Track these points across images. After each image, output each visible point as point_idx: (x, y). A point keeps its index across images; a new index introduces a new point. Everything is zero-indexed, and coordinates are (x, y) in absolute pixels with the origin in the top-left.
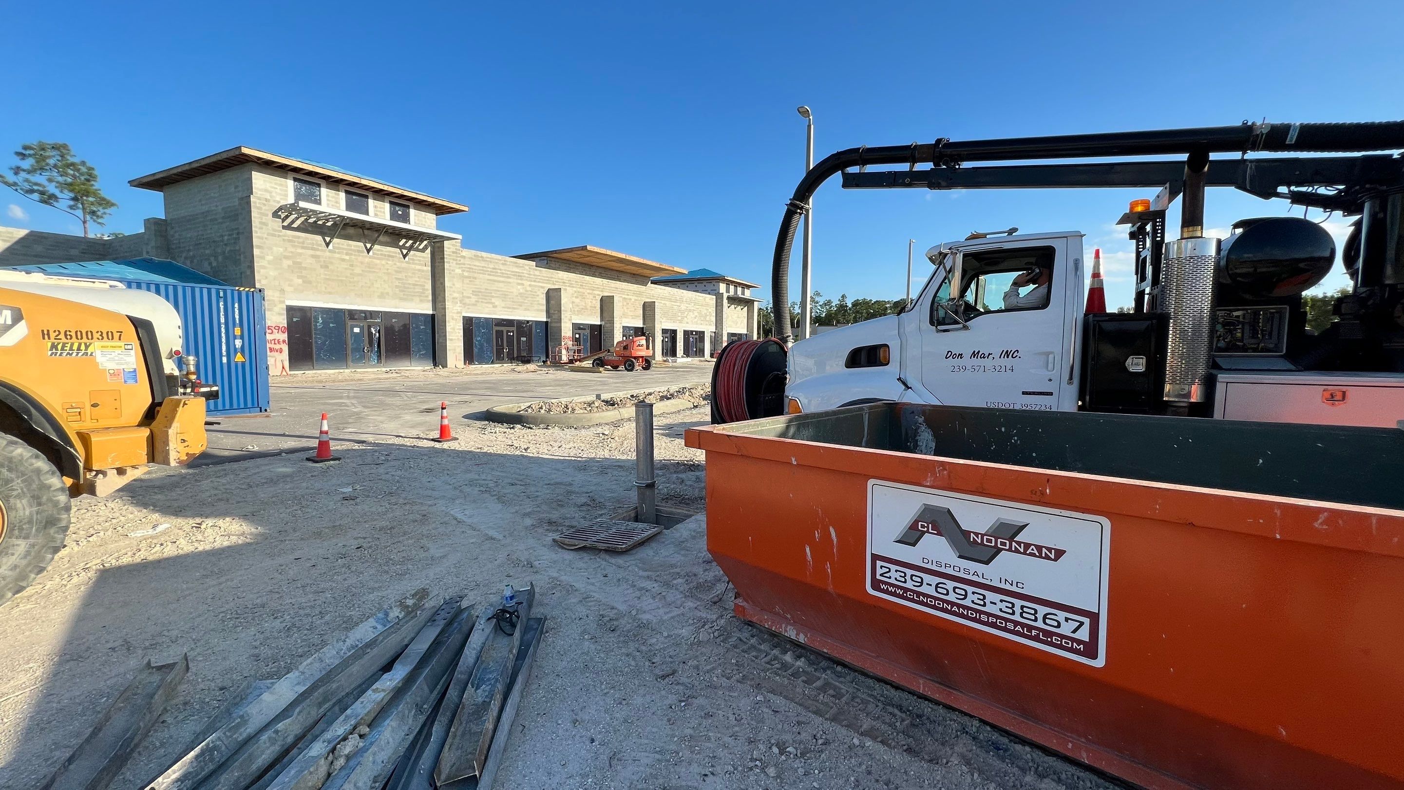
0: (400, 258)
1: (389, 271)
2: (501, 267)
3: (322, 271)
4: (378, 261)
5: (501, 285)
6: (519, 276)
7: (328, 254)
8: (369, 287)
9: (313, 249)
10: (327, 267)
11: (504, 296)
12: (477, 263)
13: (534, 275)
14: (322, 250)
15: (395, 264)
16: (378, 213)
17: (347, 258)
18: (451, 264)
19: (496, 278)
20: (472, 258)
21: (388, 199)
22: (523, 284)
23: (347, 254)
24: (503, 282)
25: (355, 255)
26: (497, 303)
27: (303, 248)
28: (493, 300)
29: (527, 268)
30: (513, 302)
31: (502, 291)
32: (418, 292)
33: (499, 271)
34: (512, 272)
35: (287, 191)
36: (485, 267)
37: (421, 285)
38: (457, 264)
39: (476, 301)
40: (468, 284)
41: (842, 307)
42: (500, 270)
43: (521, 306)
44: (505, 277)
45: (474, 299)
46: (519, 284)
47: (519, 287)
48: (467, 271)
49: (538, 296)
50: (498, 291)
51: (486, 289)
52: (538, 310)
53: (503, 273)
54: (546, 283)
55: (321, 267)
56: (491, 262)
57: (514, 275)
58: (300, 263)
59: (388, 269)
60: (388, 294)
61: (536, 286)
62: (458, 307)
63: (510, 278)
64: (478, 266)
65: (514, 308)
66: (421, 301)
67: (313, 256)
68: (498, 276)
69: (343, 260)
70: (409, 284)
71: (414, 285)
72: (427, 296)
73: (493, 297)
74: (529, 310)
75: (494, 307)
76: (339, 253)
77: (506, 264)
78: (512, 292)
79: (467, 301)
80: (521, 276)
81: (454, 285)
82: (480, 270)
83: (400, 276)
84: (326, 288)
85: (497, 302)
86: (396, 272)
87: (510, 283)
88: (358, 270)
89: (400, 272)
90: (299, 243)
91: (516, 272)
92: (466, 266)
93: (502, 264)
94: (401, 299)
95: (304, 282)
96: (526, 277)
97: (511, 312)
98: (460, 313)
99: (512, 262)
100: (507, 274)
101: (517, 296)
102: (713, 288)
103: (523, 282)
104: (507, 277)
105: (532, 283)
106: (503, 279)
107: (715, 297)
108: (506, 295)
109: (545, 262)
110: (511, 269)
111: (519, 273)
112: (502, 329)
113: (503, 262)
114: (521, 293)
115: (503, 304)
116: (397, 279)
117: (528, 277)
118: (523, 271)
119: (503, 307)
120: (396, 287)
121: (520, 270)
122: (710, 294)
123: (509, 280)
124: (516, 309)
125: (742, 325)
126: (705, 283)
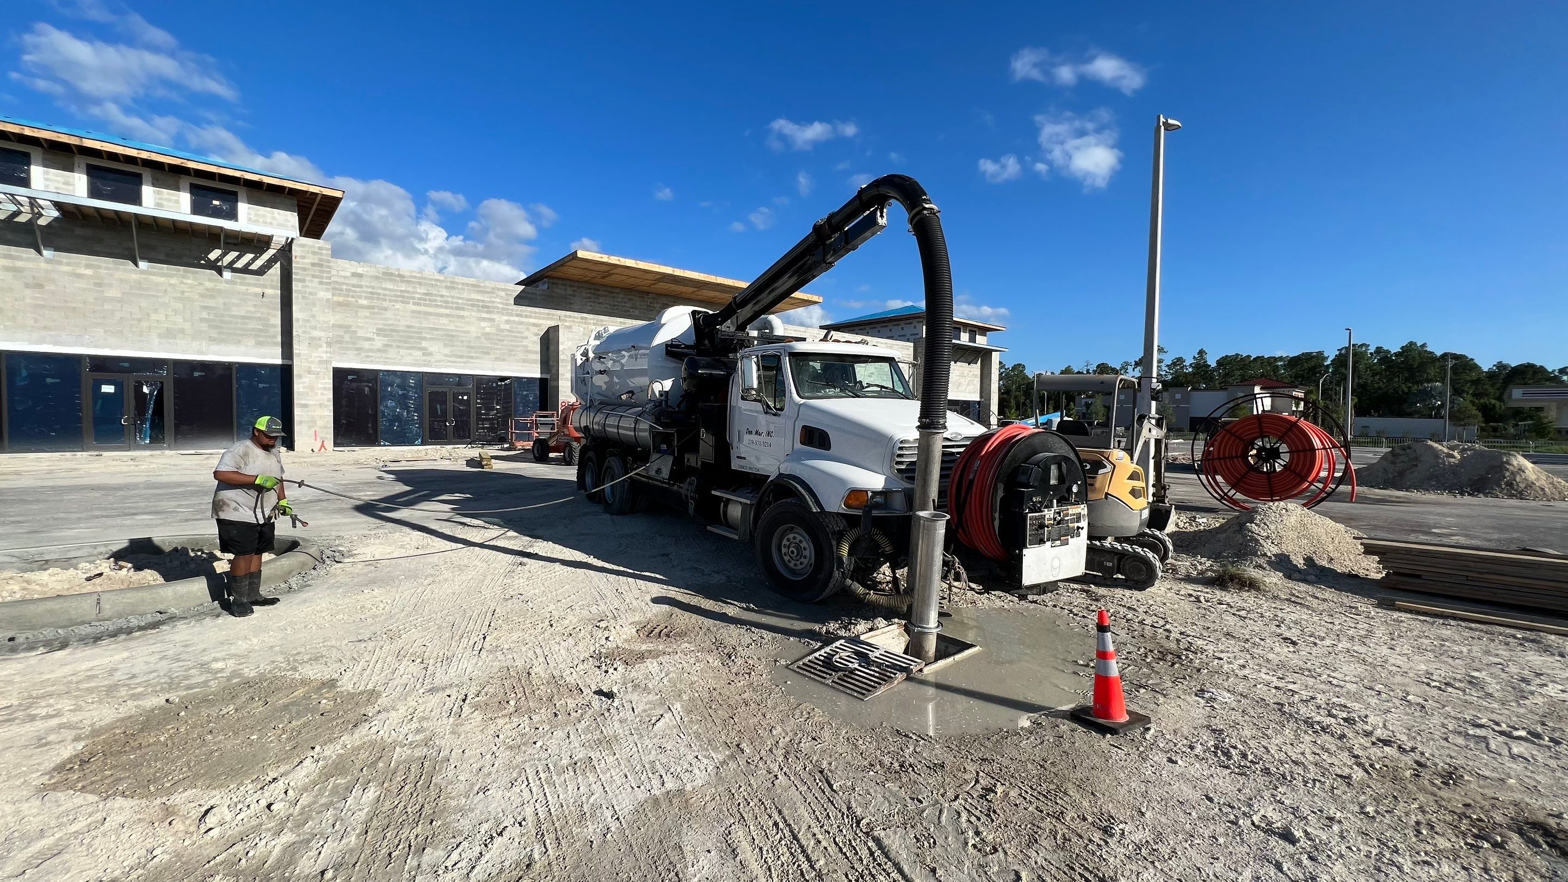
0: (213, 275)
1: (186, 294)
2: (444, 292)
3: (28, 292)
4: (163, 279)
5: (444, 321)
6: (483, 307)
7: (43, 265)
8: (140, 320)
10: (39, 286)
11: (450, 338)
12: (389, 285)
14: (29, 260)
15: (200, 284)
16: (165, 203)
18: (307, 283)
19: (431, 310)
20: (377, 278)
21: (185, 181)
22: (492, 320)
23: (88, 266)
24: (447, 315)
25: (106, 268)
26: (431, 349)
28: (424, 344)
29: (503, 294)
30: (468, 347)
31: (444, 330)
32: (253, 329)
34: (468, 300)
36: (408, 292)
37: (259, 319)
38: (321, 283)
39: (386, 345)
40: (366, 317)
41: (1201, 367)
42: (442, 296)
43: (488, 353)
44: (452, 308)
45: (379, 342)
46: (484, 319)
47: (483, 324)
48: (366, 298)
49: (526, 338)
50: (436, 329)
51: (409, 327)
52: (524, 361)
53: (447, 302)
54: (544, 319)
55: (27, 286)
56: (420, 284)
57: (473, 305)
59: (183, 292)
60: (182, 331)
61: (521, 323)
62: (322, 353)
63: (463, 309)
64: (389, 290)
65: (472, 358)
66: (259, 344)
68: (437, 306)
69: (79, 276)
70: (235, 316)
71: (243, 317)
72: (275, 337)
73: (425, 339)
74: (504, 360)
75: (424, 354)
76: (68, 264)
77: (454, 288)
78: (468, 332)
79: (366, 345)
80: (488, 307)
81: (313, 316)
82: (395, 296)
83: (211, 303)
84: (36, 321)
85: (433, 347)
86: (202, 296)
87: (462, 317)
88: (113, 293)
89: (213, 297)
91: (478, 301)
92: (364, 289)
93: (447, 287)
94: (212, 339)
96: (498, 308)
97: (465, 363)
98: (327, 362)
99: (468, 285)
100: (457, 303)
101: (479, 337)
102: (915, 331)
103: (493, 316)
104: (458, 308)
105: (512, 318)
106: (447, 311)
107: (912, 344)
108: (453, 336)
109: (546, 287)
110: (465, 295)
111: (483, 301)
112: (444, 390)
113: (449, 284)
114: (488, 334)
115: (447, 351)
116: (205, 308)
117: (503, 309)
118: (493, 299)
119: (446, 356)
120: (202, 320)
121: (486, 298)
122: (908, 340)
123: (462, 313)
124: (477, 358)
125: (971, 387)
126: (902, 323)
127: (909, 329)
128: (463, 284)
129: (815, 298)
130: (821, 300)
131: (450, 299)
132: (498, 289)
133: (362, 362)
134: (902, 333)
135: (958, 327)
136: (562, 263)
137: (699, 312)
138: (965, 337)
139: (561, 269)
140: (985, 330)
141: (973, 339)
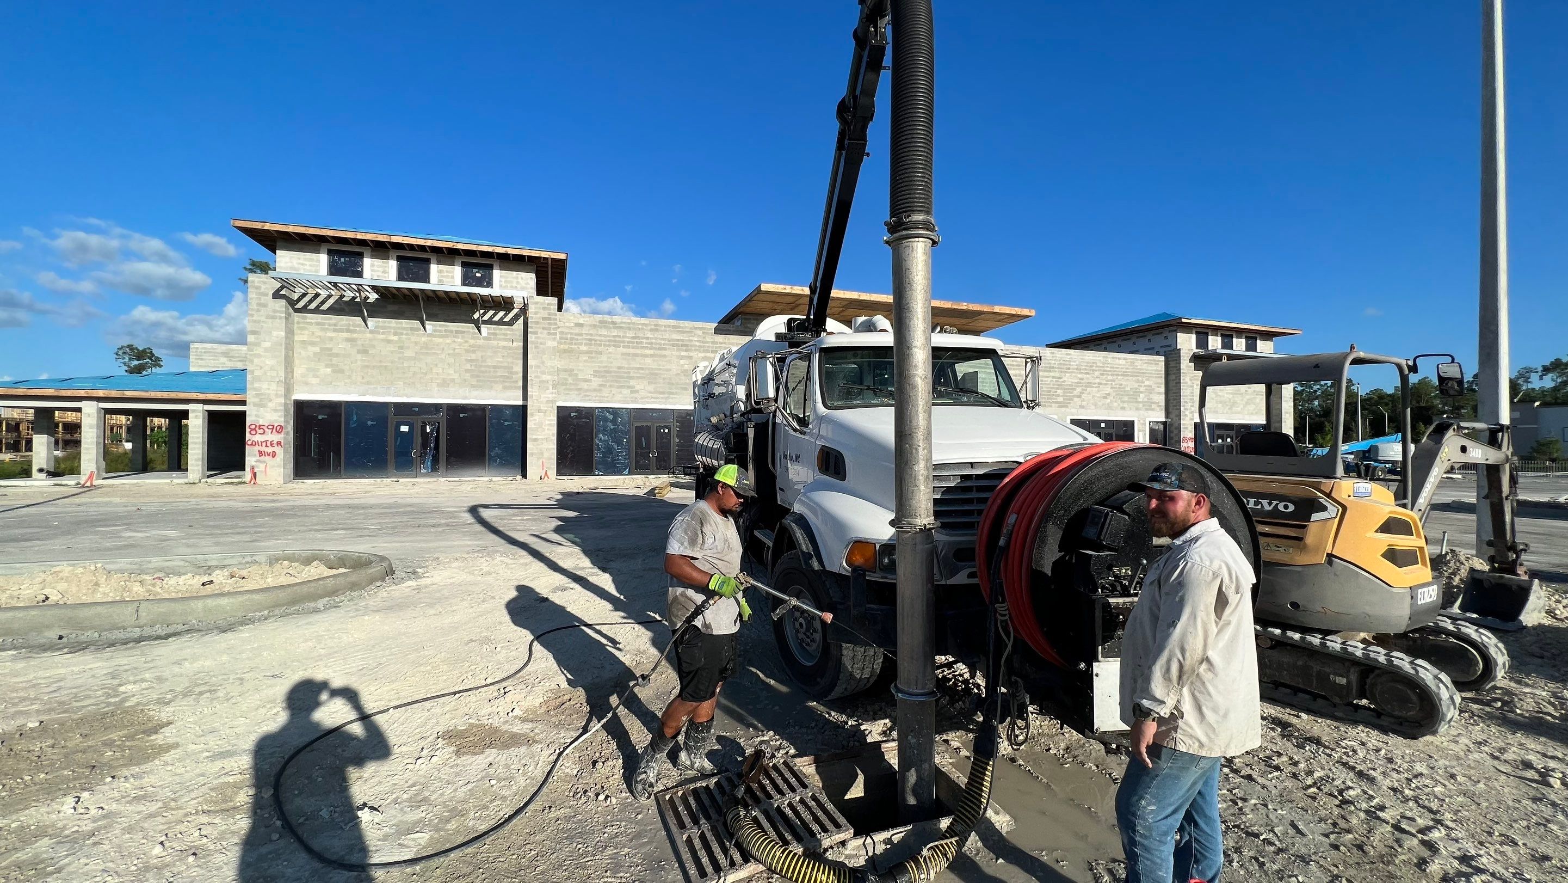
0: (475, 333)
1: (456, 351)
2: (649, 335)
3: (359, 357)
4: (441, 340)
5: (648, 360)
6: (682, 346)
7: (369, 335)
8: (426, 374)
9: (348, 331)
10: (366, 352)
11: (653, 376)
12: (604, 332)
13: (713, 343)
14: (360, 332)
15: (466, 342)
16: (444, 279)
17: (396, 338)
18: (539, 335)
19: (638, 351)
20: (595, 326)
21: (460, 259)
22: (691, 357)
23: (395, 334)
24: (652, 356)
25: (407, 334)
26: (638, 387)
27: (335, 331)
28: (632, 383)
29: (700, 332)
30: (669, 383)
31: (649, 369)
32: (501, 377)
33: (644, 341)
34: (669, 340)
35: (318, 266)
36: (619, 337)
37: (505, 367)
39: (601, 385)
40: (585, 361)
42: (648, 338)
43: (686, 389)
44: (655, 349)
45: (596, 382)
46: (683, 357)
47: (682, 362)
48: (586, 344)
50: (642, 369)
51: (619, 368)
53: (651, 343)
55: (359, 352)
56: (629, 329)
57: (673, 345)
58: (330, 349)
59: (455, 349)
60: (453, 380)
62: (549, 394)
63: (665, 349)
64: (604, 336)
66: (505, 388)
67: (347, 340)
68: (642, 347)
69: (389, 342)
70: (488, 366)
71: (495, 367)
72: (517, 382)
73: (632, 378)
75: (632, 392)
76: (383, 333)
77: (657, 330)
78: (670, 370)
79: (585, 386)
80: (687, 346)
81: (543, 363)
82: (609, 341)
83: (473, 356)
84: (363, 378)
85: (640, 385)
86: (467, 351)
87: (665, 356)
88: (409, 353)
89: (474, 352)
90: (330, 325)
91: (678, 340)
92: (585, 337)
93: (651, 330)
94: (473, 386)
95: (334, 371)
96: (696, 346)
97: (666, 398)
98: (553, 402)
99: (669, 326)
100: (660, 344)
101: (678, 374)
102: (1165, 342)
103: (691, 354)
104: (660, 349)
105: (708, 355)
106: (651, 352)
107: (1163, 358)
108: (656, 374)
109: (740, 322)
110: (667, 336)
111: (682, 341)
112: (649, 424)
113: (653, 327)
115: (651, 388)
116: (469, 361)
117: (700, 346)
118: (691, 338)
119: (650, 392)
120: (467, 371)
121: (685, 337)
122: (1158, 354)
123: (664, 352)
124: (676, 393)
125: (1251, 407)
126: (1150, 335)
127: (1159, 341)
128: (665, 326)
129: (1025, 312)
130: (1033, 313)
131: (654, 341)
132: (696, 328)
133: (581, 401)
134: (1150, 345)
135: (1228, 335)
136: (750, 299)
137: (795, 320)
138: (1239, 345)
139: (750, 304)
140: (1268, 336)
141: (1251, 347)
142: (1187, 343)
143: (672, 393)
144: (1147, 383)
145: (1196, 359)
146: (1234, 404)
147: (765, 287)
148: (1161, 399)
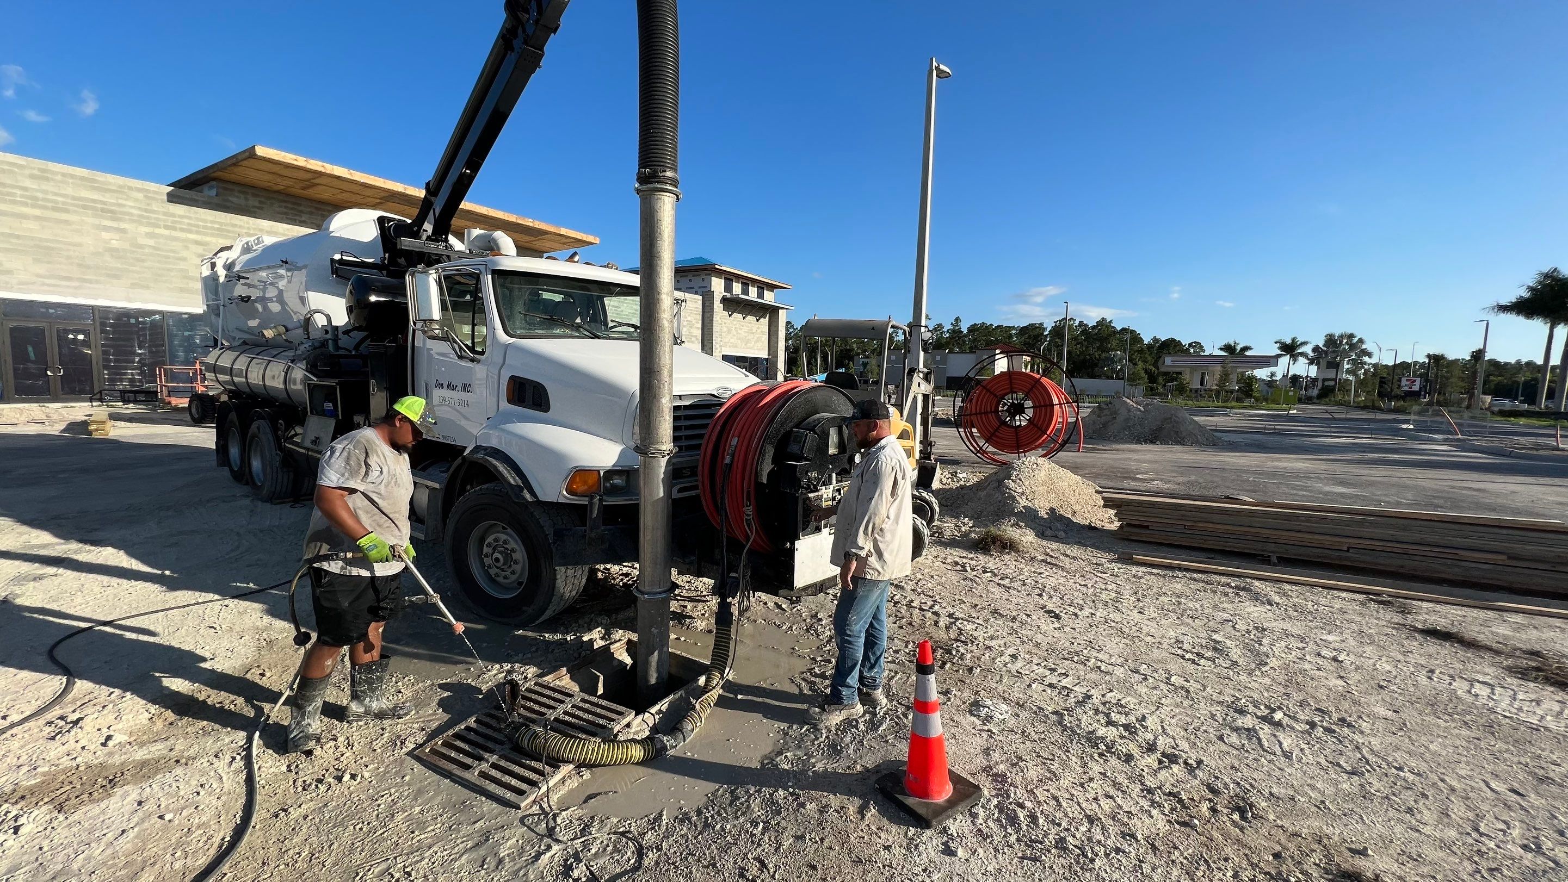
2: (28, 183)
6: (103, 210)
13: (165, 214)
22: (123, 231)
24: (37, 218)
29: (140, 196)
30: (80, 265)
31: (33, 239)
33: (19, 192)
34: (74, 198)
41: (956, 332)
43: (116, 277)
46: (106, 229)
47: (105, 235)
49: (184, 259)
50: (18, 237)
52: (182, 290)
54: (212, 235)
57: (85, 207)
61: (176, 239)
63: (67, 211)
74: (147, 287)
78: (80, 245)
80: (117, 212)
85: (13, 263)
87: (66, 222)
91: (97, 201)
93: (32, 177)
96: (132, 214)
97: (76, 288)
100: (56, 202)
101: (103, 254)
102: (703, 284)
103: (124, 225)
104: (55, 209)
105: (157, 231)
106: (37, 212)
107: (700, 297)
109: (214, 192)
111: (104, 203)
112: (41, 325)
114: (117, 250)
115: (40, 269)
117: (140, 216)
118: (120, 201)
119: (38, 276)
121: (108, 198)
122: (696, 293)
123: (64, 216)
124: (97, 282)
125: (759, 344)
126: (690, 275)
127: (697, 282)
129: (590, 238)
130: (597, 241)
131: (40, 195)
132: (130, 188)
134: (691, 285)
135: (746, 282)
136: (234, 161)
137: (390, 220)
138: (753, 293)
139: (236, 170)
140: (772, 287)
141: (760, 295)
142: (718, 285)
143: (90, 281)
144: (689, 318)
145: (724, 300)
146: (748, 341)
147: (261, 151)
148: (699, 333)
